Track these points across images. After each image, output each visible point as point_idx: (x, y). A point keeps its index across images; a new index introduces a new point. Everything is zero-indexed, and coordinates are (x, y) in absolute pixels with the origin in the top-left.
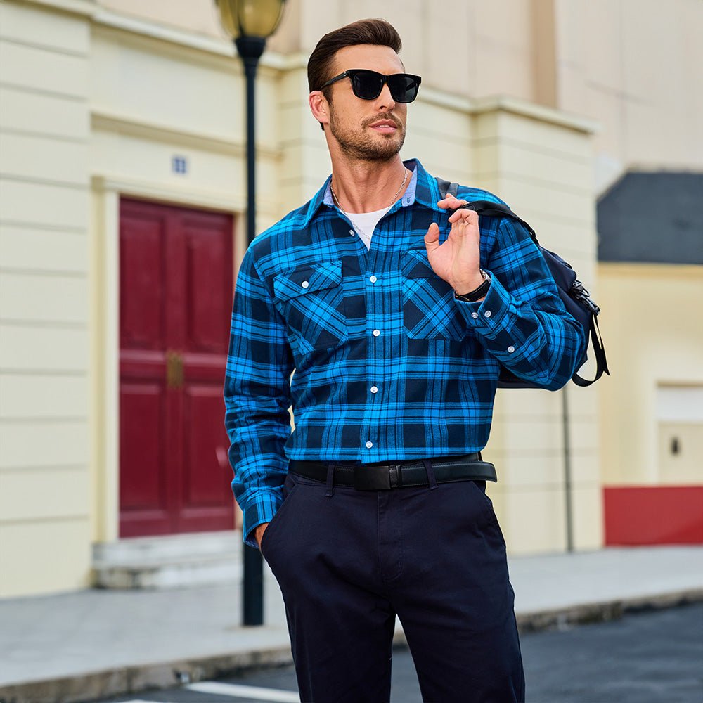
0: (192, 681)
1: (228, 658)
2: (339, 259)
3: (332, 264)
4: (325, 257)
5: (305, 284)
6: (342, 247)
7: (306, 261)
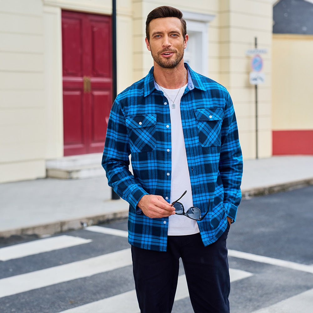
0: (88, 226)
1: (103, 216)
2: (156, 114)
3: (152, 115)
4: (150, 112)
5: (140, 123)
6: (158, 109)
7: (142, 112)
